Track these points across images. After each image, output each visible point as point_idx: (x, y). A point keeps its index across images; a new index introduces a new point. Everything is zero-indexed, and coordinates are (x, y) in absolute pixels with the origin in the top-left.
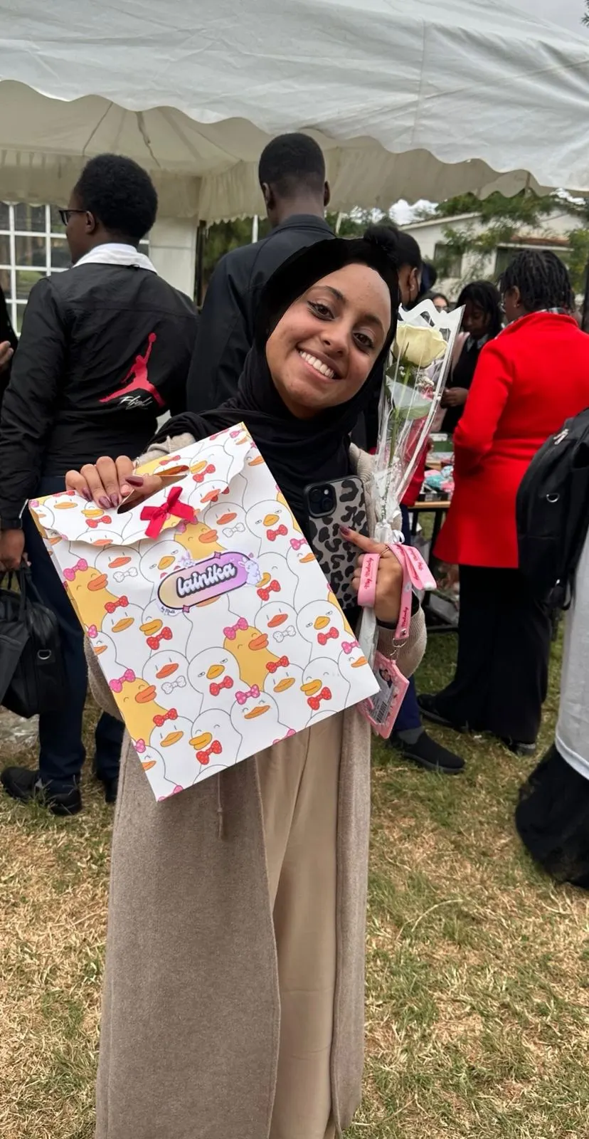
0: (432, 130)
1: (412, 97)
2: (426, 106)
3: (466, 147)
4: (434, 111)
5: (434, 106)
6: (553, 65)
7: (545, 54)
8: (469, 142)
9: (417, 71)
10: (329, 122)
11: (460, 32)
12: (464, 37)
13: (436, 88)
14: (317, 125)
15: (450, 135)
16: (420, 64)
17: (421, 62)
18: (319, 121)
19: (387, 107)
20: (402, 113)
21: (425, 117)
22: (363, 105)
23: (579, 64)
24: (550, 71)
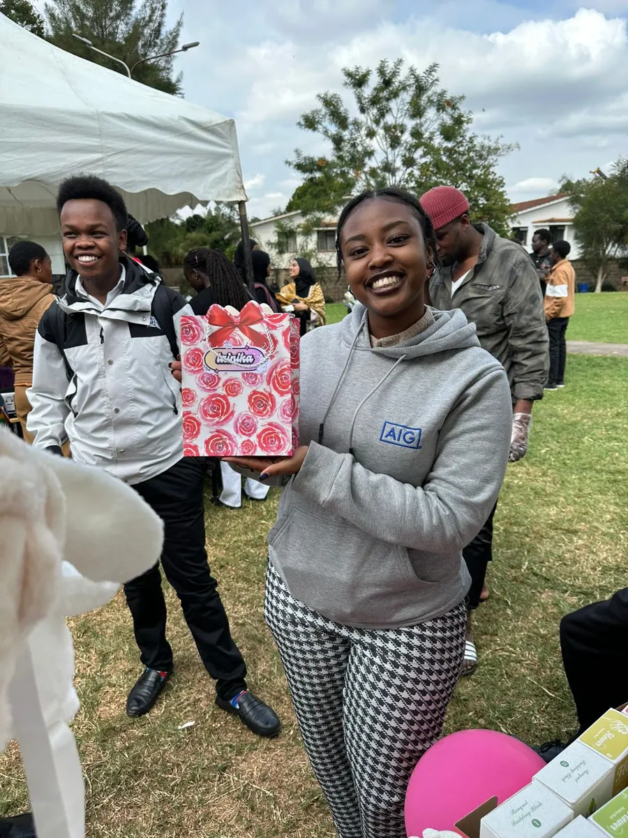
0: (115, 174)
1: (99, 156)
2: (109, 160)
3: (143, 182)
4: (115, 162)
5: (116, 159)
6: (191, 128)
7: (184, 123)
8: (144, 179)
9: (98, 140)
10: (43, 175)
11: (123, 115)
12: (126, 118)
13: (113, 149)
14: (34, 178)
15: (129, 176)
16: (100, 136)
17: (100, 134)
18: (36, 175)
19: (81, 163)
20: (93, 166)
21: (109, 167)
22: (64, 163)
23: (209, 127)
24: (190, 132)
